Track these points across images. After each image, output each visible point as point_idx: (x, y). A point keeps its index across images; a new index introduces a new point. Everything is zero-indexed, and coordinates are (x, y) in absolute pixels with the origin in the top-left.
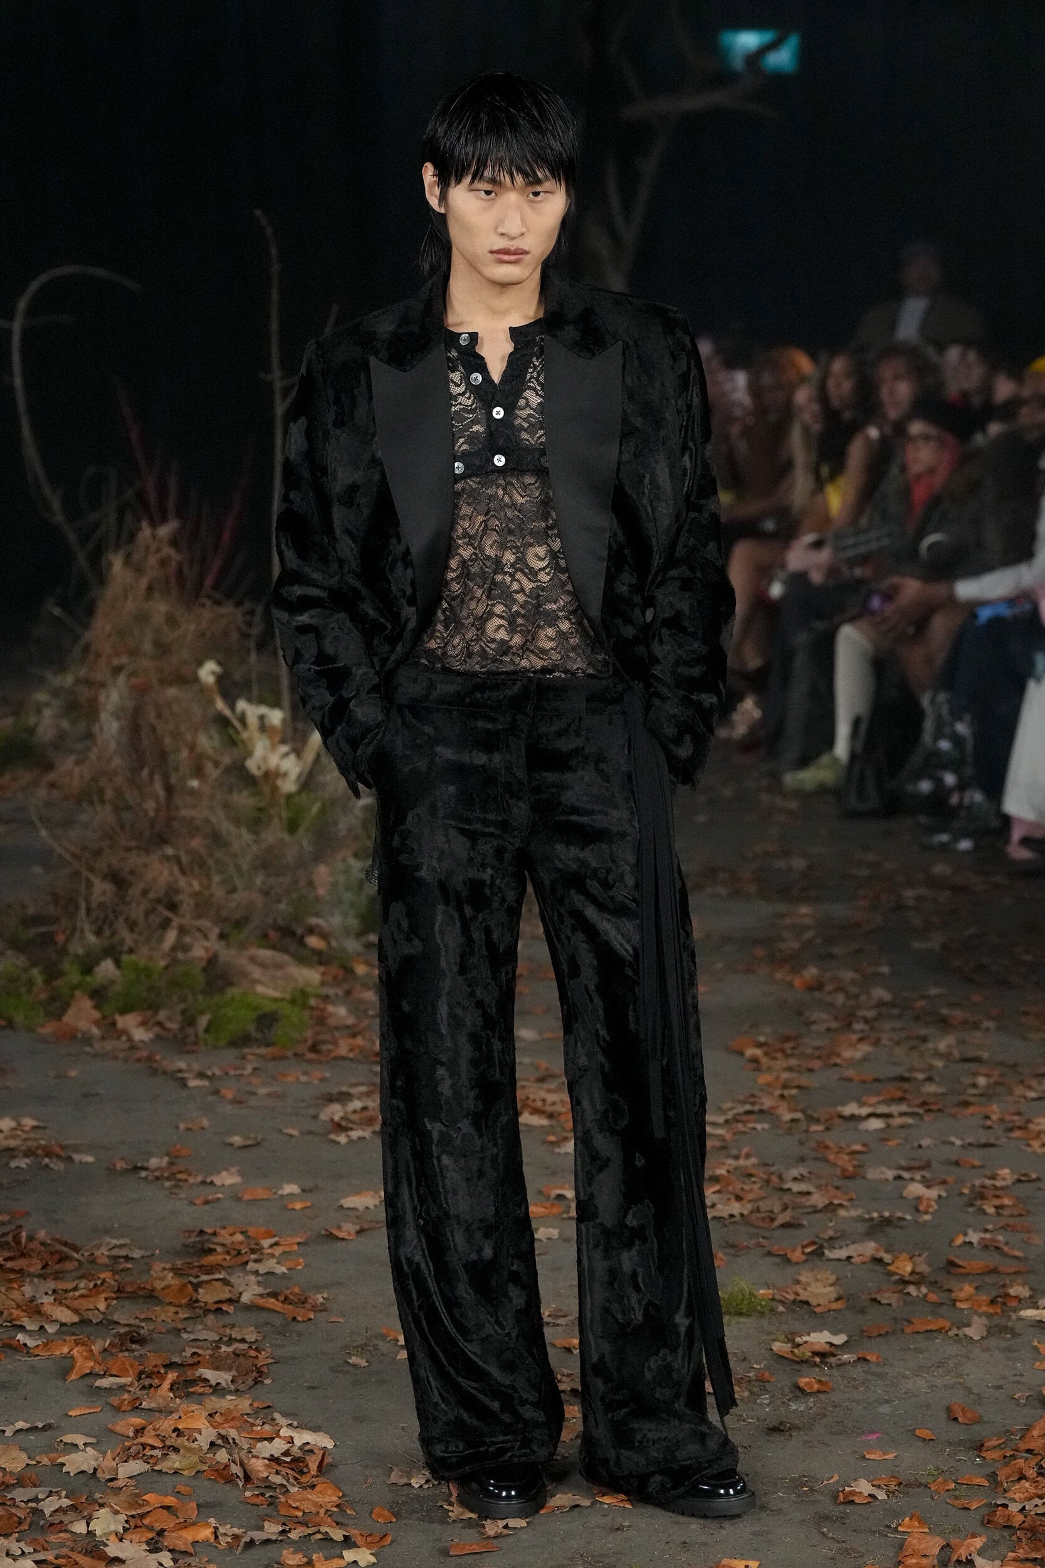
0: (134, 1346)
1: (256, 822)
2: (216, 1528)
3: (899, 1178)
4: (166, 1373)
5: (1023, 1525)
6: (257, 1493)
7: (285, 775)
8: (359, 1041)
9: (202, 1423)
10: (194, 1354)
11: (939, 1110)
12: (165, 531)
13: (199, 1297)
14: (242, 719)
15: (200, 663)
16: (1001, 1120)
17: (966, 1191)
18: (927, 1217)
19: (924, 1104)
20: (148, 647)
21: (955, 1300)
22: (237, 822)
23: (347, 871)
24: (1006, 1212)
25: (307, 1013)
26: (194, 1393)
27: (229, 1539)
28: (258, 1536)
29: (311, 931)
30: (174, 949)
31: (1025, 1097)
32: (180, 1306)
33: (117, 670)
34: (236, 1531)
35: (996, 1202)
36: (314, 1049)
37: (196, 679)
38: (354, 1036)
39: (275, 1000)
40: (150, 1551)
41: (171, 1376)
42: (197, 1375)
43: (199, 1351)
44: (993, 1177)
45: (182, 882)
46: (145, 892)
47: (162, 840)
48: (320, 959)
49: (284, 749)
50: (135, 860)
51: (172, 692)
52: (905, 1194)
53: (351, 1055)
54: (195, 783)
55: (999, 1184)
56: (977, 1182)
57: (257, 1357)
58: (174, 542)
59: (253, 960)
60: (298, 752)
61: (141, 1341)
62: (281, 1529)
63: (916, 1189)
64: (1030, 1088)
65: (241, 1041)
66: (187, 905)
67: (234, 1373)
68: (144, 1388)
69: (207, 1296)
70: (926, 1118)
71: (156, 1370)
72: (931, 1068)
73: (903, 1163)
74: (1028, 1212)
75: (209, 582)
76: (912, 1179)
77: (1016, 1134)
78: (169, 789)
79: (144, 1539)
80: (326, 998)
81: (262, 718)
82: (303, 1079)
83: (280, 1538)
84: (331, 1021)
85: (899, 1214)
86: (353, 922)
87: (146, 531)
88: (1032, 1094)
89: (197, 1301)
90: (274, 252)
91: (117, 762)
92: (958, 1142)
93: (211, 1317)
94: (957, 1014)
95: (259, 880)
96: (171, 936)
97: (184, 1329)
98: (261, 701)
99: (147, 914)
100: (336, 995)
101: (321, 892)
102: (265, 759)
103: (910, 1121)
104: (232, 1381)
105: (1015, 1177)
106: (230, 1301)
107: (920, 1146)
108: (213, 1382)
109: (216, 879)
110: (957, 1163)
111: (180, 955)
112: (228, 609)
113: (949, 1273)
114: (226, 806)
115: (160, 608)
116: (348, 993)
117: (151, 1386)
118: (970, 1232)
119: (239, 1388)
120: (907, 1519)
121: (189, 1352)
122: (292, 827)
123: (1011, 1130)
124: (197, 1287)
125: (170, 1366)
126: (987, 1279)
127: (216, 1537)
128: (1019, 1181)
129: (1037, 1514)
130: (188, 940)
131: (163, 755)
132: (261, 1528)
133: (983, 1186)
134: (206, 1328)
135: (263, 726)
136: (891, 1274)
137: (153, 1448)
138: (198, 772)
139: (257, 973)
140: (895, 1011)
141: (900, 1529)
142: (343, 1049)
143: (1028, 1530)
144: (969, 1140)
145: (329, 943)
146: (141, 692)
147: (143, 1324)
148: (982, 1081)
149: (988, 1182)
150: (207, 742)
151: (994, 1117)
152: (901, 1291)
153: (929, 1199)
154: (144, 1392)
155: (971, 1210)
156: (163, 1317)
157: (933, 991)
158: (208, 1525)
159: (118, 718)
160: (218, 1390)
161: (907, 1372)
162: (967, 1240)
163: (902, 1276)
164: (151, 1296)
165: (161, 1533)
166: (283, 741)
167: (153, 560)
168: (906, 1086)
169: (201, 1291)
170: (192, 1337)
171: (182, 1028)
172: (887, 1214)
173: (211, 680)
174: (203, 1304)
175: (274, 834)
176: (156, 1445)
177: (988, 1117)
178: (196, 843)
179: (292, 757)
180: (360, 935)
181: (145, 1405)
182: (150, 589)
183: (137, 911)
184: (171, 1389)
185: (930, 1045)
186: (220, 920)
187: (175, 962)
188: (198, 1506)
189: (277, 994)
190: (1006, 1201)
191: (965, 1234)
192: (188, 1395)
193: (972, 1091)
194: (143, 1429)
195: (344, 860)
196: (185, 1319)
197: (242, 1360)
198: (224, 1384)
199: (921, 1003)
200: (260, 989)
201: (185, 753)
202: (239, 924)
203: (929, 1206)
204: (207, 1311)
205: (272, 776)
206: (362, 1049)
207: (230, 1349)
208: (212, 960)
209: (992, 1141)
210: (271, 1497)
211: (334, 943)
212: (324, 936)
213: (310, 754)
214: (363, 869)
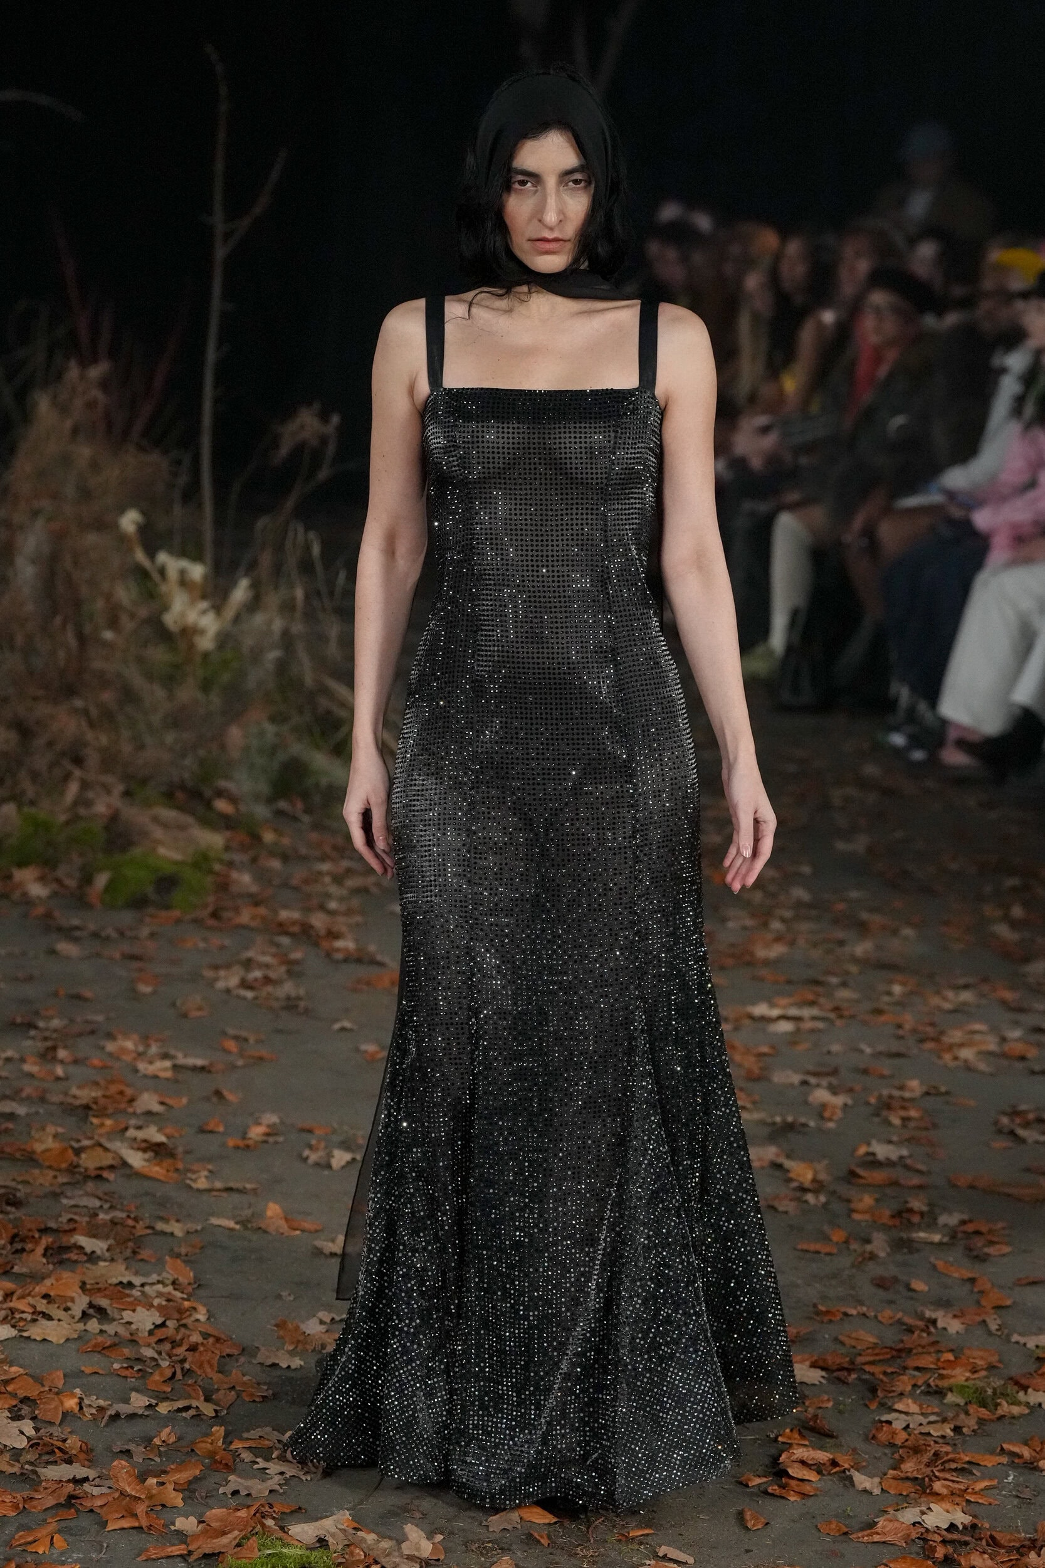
0: (9, 1208)
1: (170, 679)
2: (81, 1399)
3: (805, 1083)
4: (40, 1238)
5: (906, 1444)
6: (125, 1365)
7: (202, 632)
8: (262, 911)
9: (75, 1292)
10: (71, 1220)
11: (852, 1017)
12: (96, 372)
13: (81, 1162)
14: (162, 571)
15: (122, 510)
16: (914, 1031)
17: (873, 1100)
18: (831, 1125)
19: (836, 1009)
20: (70, 490)
21: (853, 1211)
22: (149, 676)
23: (262, 734)
24: (912, 1124)
25: (209, 880)
26: (68, 1260)
27: (94, 1411)
28: (124, 1409)
29: (220, 793)
30: (76, 803)
31: (939, 1009)
32: (60, 1170)
33: (35, 514)
34: (101, 1402)
35: (903, 1113)
36: (215, 915)
37: (115, 526)
38: (256, 904)
39: (176, 863)
40: (13, 1419)
41: (46, 1240)
42: (72, 1241)
43: (76, 1217)
44: (902, 1088)
45: (90, 736)
46: (50, 744)
47: (70, 691)
48: (227, 823)
49: (204, 605)
50: (43, 710)
51: (92, 538)
52: (811, 1099)
53: (253, 924)
54: (108, 635)
55: (907, 1095)
56: (885, 1092)
57: (134, 1227)
58: (104, 384)
59: (156, 820)
60: (218, 609)
61: (16, 1203)
62: (148, 1403)
63: (821, 1095)
64: (945, 999)
65: (139, 903)
66: (93, 759)
67: (111, 1241)
68: (17, 1252)
69: (89, 1161)
70: (839, 1023)
71: (31, 1234)
72: (848, 973)
73: (811, 1068)
74: (935, 1126)
75: (139, 426)
76: (818, 1086)
77: (929, 1045)
78: (82, 638)
79: (7, 1406)
80: (231, 864)
81: (183, 573)
82: (202, 945)
83: (146, 1414)
84: (234, 889)
85: (803, 1120)
86: (264, 788)
87: (73, 372)
88: (947, 1006)
89: (78, 1166)
90: (223, 91)
91: (30, 607)
92: (868, 1050)
93: (90, 1186)
94: (876, 919)
95: (170, 738)
96: (73, 789)
97: (62, 1193)
98: (183, 553)
99: (52, 766)
100: (242, 862)
101: (235, 754)
102: (183, 615)
103: (820, 1025)
104: (108, 1250)
105: (924, 1089)
106: (112, 1167)
107: (829, 1052)
108: (88, 1250)
109: (126, 734)
110: (865, 1072)
111: (82, 811)
112: (154, 457)
113: (849, 1183)
114: (140, 660)
115: (84, 452)
116: (254, 860)
117: (23, 1250)
118: (874, 1142)
119: (115, 1257)
120: (788, 1431)
121: (64, 1219)
122: (206, 686)
123: (922, 1041)
124: (78, 1152)
125: (45, 1231)
126: (888, 1191)
127: (81, 1408)
128: (927, 1094)
129: (921, 1433)
130: (90, 795)
131: (78, 604)
132: (127, 1401)
133: (891, 1097)
134: (87, 1194)
135: (184, 581)
136: (790, 1180)
137: (23, 1312)
138: (113, 623)
139: (158, 833)
140: (814, 912)
141: (780, 1439)
142: (245, 917)
143: (910, 1448)
144: (881, 1048)
145: (237, 809)
146: (59, 537)
147: (20, 1187)
148: (897, 989)
149: (896, 1093)
150: (125, 594)
151: (907, 1027)
152: (798, 1199)
153: (834, 1107)
154: (17, 1256)
155: (876, 1120)
156: (41, 1180)
157: (854, 894)
158: (73, 1395)
159: (33, 562)
160: (92, 1258)
161: (799, 1282)
162: (871, 1150)
163: (802, 1183)
164: (31, 1159)
165: (25, 1400)
166: (204, 597)
167: (79, 403)
168: (820, 989)
169: (83, 1156)
170: (72, 1202)
171: (80, 887)
172: (790, 1119)
173: (132, 529)
174: (82, 1170)
175: (187, 693)
176: (26, 1310)
177: (900, 1026)
178: (107, 696)
179: (211, 614)
180: (270, 800)
181: (16, 1269)
182: (75, 431)
183: (41, 762)
184: (44, 1255)
185: (847, 949)
186: (127, 778)
187: (75, 819)
188: (65, 1376)
189: (178, 857)
190: (913, 1113)
191: (869, 1144)
192: (61, 1262)
193: (886, 999)
194: (12, 1293)
195: (258, 724)
196: (64, 1184)
197: (119, 1227)
198: (99, 1252)
199: (841, 906)
200: (162, 851)
201: (100, 604)
202: (144, 782)
203: (833, 1113)
204: (87, 1177)
205: (189, 633)
206: (263, 919)
207: (108, 1217)
208: (114, 817)
209: (903, 1050)
210: (140, 1370)
211: (243, 808)
212: (233, 800)
213: (230, 612)
214: (277, 734)
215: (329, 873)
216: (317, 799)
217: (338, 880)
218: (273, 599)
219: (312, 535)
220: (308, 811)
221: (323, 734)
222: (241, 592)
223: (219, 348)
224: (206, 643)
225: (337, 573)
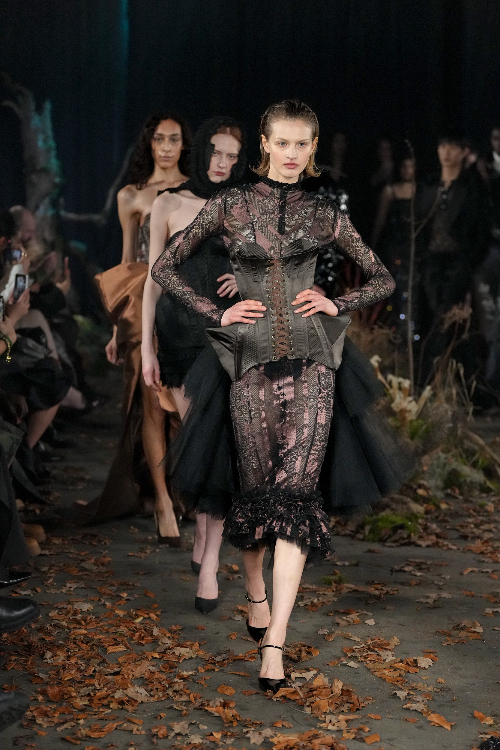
7: (410, 411)
14: (390, 383)
15: (371, 357)
23: (438, 458)
29: (420, 486)
48: (424, 500)
49: (410, 399)
59: (392, 500)
60: (416, 400)
80: (426, 520)
81: (400, 384)
84: (429, 531)
86: (440, 483)
98: (399, 376)
100: (430, 518)
101: (426, 468)
102: (400, 403)
112: (385, 331)
116: (437, 517)
135: (400, 389)
145: (428, 493)
166: (409, 395)
173: (376, 364)
179: (414, 403)
180: (443, 489)
195: (437, 453)
205: (403, 411)
211: (431, 493)
212: (426, 489)
213: (422, 402)
214: (446, 458)
215: (472, 523)
216: (466, 488)
217: (477, 526)
218: (442, 395)
219: (459, 365)
220: (461, 494)
221: (467, 458)
222: (427, 392)
223: (414, 279)
224: (411, 417)
225: (472, 381)
